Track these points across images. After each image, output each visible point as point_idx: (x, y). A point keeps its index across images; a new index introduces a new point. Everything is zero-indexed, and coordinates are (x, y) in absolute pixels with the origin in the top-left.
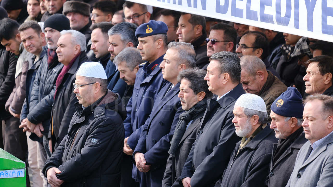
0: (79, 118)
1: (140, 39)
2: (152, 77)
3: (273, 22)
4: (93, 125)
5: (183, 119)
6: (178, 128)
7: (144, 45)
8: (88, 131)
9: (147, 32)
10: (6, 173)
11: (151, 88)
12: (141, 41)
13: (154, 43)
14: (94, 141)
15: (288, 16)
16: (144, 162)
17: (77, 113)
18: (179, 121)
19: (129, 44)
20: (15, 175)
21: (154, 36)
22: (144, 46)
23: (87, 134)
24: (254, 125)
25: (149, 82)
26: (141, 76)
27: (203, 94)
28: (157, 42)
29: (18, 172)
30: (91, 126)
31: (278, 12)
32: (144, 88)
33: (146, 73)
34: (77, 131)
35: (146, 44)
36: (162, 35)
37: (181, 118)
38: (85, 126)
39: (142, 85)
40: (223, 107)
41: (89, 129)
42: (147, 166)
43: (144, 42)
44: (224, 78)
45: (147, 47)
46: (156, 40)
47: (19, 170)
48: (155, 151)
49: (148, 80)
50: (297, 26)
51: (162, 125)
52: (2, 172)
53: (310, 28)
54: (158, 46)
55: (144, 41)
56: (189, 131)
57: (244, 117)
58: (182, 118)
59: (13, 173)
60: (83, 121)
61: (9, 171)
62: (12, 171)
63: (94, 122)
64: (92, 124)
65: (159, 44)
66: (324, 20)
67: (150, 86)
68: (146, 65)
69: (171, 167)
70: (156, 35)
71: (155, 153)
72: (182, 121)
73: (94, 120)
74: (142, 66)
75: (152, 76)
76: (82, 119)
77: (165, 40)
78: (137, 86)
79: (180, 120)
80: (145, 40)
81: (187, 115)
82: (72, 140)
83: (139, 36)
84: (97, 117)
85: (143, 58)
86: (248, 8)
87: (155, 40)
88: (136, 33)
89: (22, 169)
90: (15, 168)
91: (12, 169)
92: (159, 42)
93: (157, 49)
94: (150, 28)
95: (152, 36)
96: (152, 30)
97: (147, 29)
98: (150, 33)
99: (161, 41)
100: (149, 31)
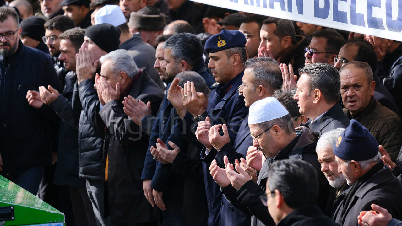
1: (211, 54)
2: (225, 102)
3: (382, 28)
7: (216, 62)
9: (219, 45)
12: (212, 57)
13: (228, 59)
19: (183, 62)
21: (228, 50)
25: (221, 108)
26: (213, 101)
28: (233, 58)
31: (389, 14)
35: (219, 62)
36: (238, 48)
43: (216, 59)
44: (316, 96)
45: (220, 65)
46: (231, 55)
49: (220, 105)
54: (234, 62)
65: (235, 60)
70: (230, 49)
77: (242, 55)
80: (217, 56)
83: (209, 50)
85: (216, 79)
86: (353, 11)
87: (229, 55)
89: (61, 222)
90: (52, 222)
91: (48, 223)
92: (235, 58)
93: (233, 66)
94: (222, 40)
95: (226, 50)
96: (226, 42)
97: (219, 42)
98: (222, 46)
99: (237, 56)
100: (221, 44)
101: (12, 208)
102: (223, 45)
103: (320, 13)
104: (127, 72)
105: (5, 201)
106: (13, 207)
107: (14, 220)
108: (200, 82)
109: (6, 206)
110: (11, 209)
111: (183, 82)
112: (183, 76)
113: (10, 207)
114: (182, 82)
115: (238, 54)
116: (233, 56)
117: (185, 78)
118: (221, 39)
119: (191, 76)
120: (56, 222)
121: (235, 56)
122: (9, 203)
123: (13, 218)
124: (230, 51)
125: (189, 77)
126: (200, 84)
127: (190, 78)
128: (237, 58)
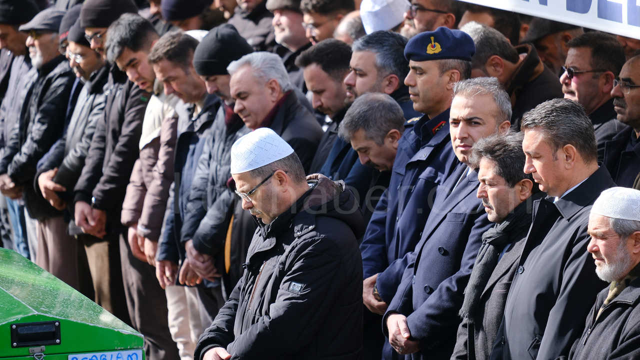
0: (265, 239)
1: (412, 63)
2: (432, 149)
4: (293, 253)
5: (490, 243)
6: (480, 260)
7: (419, 77)
8: (281, 266)
9: (430, 51)
10: (103, 357)
11: (430, 172)
12: (414, 68)
13: (441, 76)
14: (297, 287)
16: (406, 335)
17: (260, 230)
18: (482, 246)
19: (392, 78)
21: (443, 61)
22: (420, 80)
24: (634, 253)
25: (424, 159)
26: (409, 146)
28: (448, 75)
29: (129, 356)
30: (287, 257)
32: (414, 172)
33: (421, 139)
34: (261, 268)
35: (424, 77)
36: (459, 60)
37: (486, 241)
38: (277, 256)
39: (410, 167)
40: (567, 216)
41: (283, 264)
42: (411, 342)
43: (420, 72)
44: (566, 156)
45: (425, 83)
46: (446, 71)
47: (131, 352)
48: (430, 311)
49: (423, 154)
51: (443, 255)
52: (95, 356)
54: (448, 83)
55: (420, 68)
56: (504, 267)
57: (614, 239)
58: (489, 240)
59: (118, 357)
60: (272, 246)
61: (108, 354)
62: (115, 353)
63: (293, 248)
64: (290, 252)
65: (450, 79)
67: (429, 169)
69: (465, 344)
70: (447, 60)
71: (429, 316)
72: (488, 247)
73: (293, 244)
74: (411, 125)
75: (432, 146)
76: (270, 243)
77: (465, 73)
78: (400, 168)
79: (485, 244)
80: (423, 67)
81: (497, 233)
82: (251, 287)
83: (411, 56)
84: (299, 237)
87: (443, 70)
88: (406, 50)
89: (138, 349)
90: (122, 348)
91: (116, 350)
92: (451, 75)
93: (446, 89)
94: (436, 44)
95: (439, 61)
96: (441, 48)
97: (430, 45)
98: (435, 54)
99: (456, 74)
100: (434, 49)
101: (57, 324)
102: (437, 52)
105: (46, 312)
106: (59, 323)
107: (60, 343)
108: (394, 113)
109: (48, 320)
110: (55, 326)
111: (367, 111)
112: (367, 103)
113: (54, 322)
114: (364, 112)
115: (458, 71)
116: (449, 73)
117: (369, 105)
118: (435, 42)
119: (381, 102)
120: (131, 349)
121: (453, 73)
122: (51, 316)
123: (58, 341)
124: (446, 63)
125: (377, 104)
126: (394, 116)
127: (379, 106)
128: (456, 76)
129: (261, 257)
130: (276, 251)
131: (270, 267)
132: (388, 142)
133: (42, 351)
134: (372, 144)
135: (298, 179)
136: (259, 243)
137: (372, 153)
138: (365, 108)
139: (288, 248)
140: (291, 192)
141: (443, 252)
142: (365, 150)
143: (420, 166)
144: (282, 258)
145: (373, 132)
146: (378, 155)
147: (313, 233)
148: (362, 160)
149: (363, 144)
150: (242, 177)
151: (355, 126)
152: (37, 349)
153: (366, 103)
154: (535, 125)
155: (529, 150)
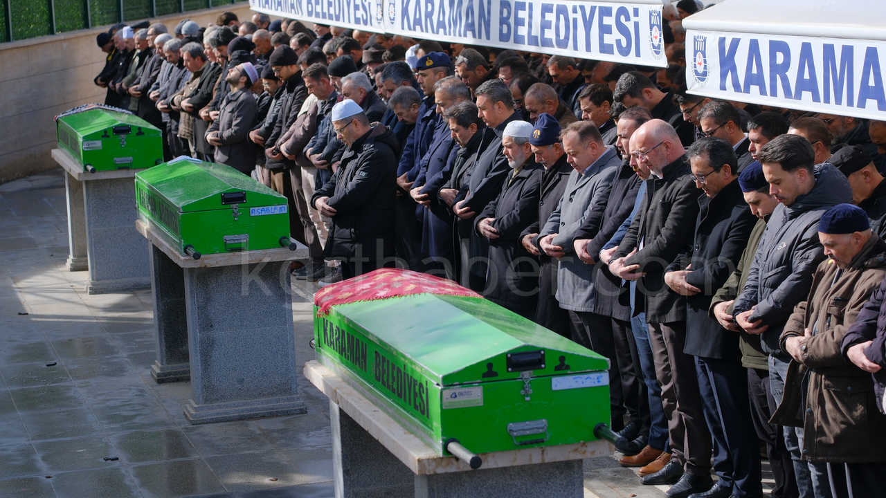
0: (349, 152)
1: (420, 72)
2: (432, 111)
3: (552, 46)
6: (457, 165)
8: (356, 165)
9: (428, 64)
10: (268, 209)
12: (421, 74)
13: (435, 76)
14: (364, 174)
15: (567, 38)
20: (277, 212)
22: (425, 79)
23: (356, 169)
24: (527, 153)
26: (423, 110)
27: (475, 126)
29: (280, 208)
30: (359, 160)
31: (558, 35)
32: (425, 122)
34: (347, 166)
35: (426, 78)
36: (444, 67)
38: (354, 160)
39: (423, 120)
41: (357, 163)
43: (424, 75)
44: (498, 107)
45: (427, 80)
49: (428, 114)
50: (576, 48)
52: (264, 209)
53: (588, 49)
54: (439, 79)
57: (516, 147)
58: (461, 155)
59: (274, 209)
60: (352, 155)
61: (270, 207)
62: (273, 207)
64: (361, 157)
65: (440, 77)
66: (601, 39)
67: (431, 121)
68: (428, 99)
73: (362, 153)
74: (423, 101)
75: (432, 109)
76: (352, 153)
77: (446, 73)
78: (418, 121)
79: (459, 157)
80: (425, 73)
81: (464, 151)
83: (419, 68)
84: (366, 150)
85: (425, 93)
86: (529, 33)
87: (436, 73)
90: (277, 204)
94: (431, 61)
95: (433, 68)
96: (433, 62)
97: (427, 61)
100: (429, 63)
102: (431, 64)
103: (504, 38)
104: (364, 88)
108: (415, 95)
109: (240, 191)
110: (243, 194)
115: (443, 73)
116: (439, 74)
118: (429, 60)
119: (408, 90)
120: (281, 204)
123: (245, 201)
124: (436, 69)
128: (442, 75)
129: (347, 161)
130: (354, 157)
131: (351, 166)
132: (412, 109)
133: (237, 206)
134: (404, 111)
135: (365, 124)
136: (347, 154)
137: (404, 115)
138: (401, 92)
139: (359, 155)
140: (360, 131)
141: (441, 160)
142: (401, 114)
143: (427, 119)
144: (356, 160)
145: (404, 105)
146: (407, 116)
147: (373, 149)
148: (400, 119)
149: (399, 111)
150: (337, 122)
151: (395, 102)
152: (234, 205)
153: (401, 90)
154: (482, 93)
155: (480, 106)
